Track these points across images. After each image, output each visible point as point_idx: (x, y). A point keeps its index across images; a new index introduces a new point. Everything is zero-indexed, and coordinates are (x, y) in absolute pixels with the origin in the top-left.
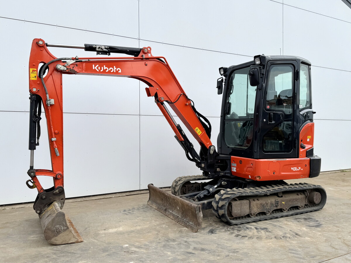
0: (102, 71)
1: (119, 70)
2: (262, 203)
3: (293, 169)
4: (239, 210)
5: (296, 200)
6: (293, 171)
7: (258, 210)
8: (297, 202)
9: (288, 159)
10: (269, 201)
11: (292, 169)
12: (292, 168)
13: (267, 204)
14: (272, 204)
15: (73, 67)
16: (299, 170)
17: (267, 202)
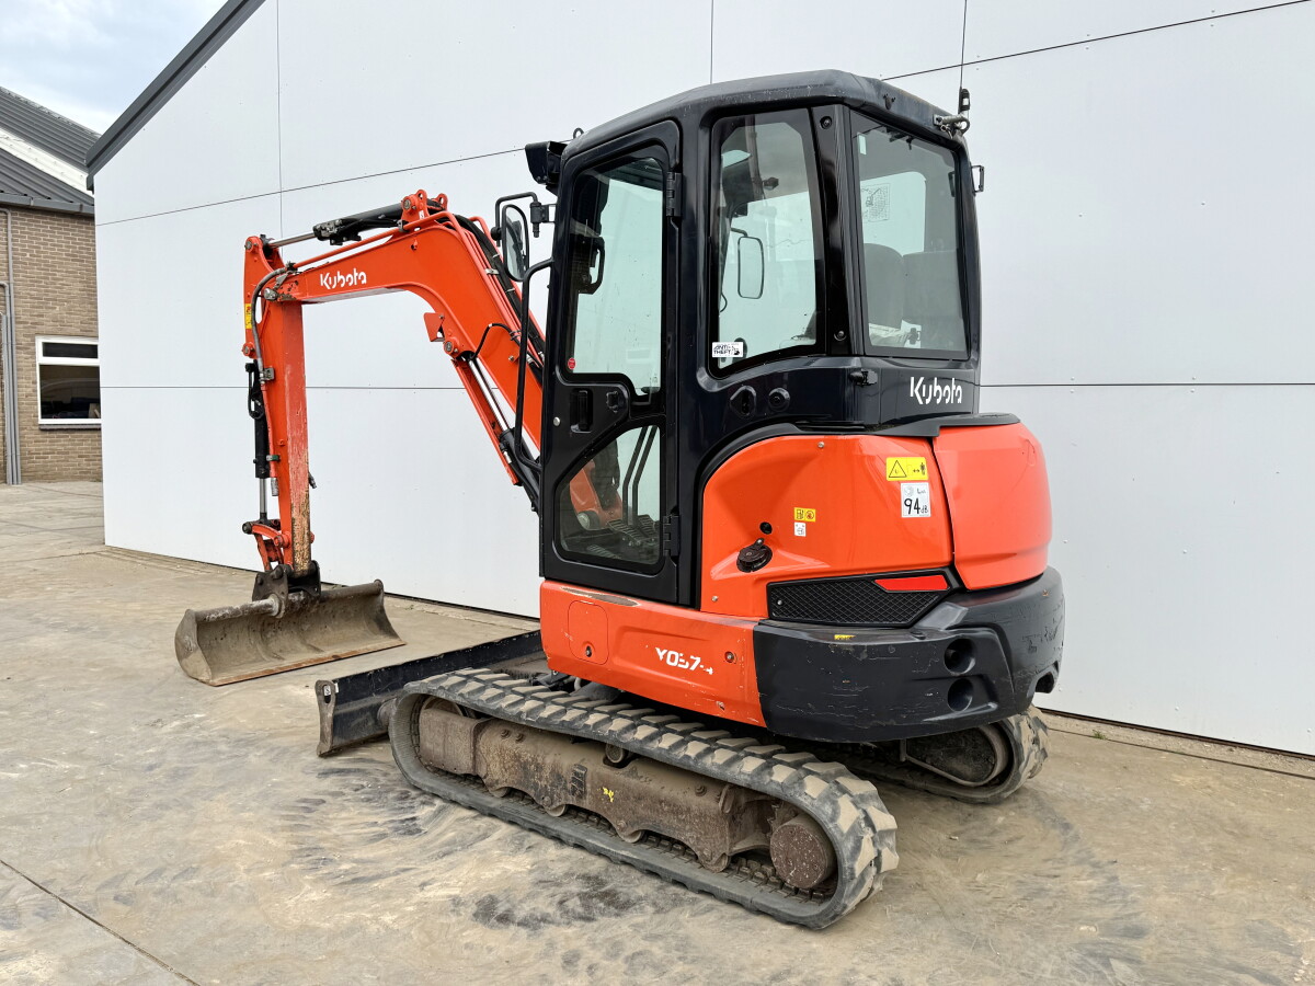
0: (334, 286)
1: (362, 277)
2: (520, 757)
3: (665, 656)
4: (438, 745)
5: (676, 810)
6: (662, 665)
7: (503, 776)
8: (679, 821)
9: (639, 604)
10: (549, 760)
11: (661, 654)
12: (658, 650)
13: (539, 768)
14: (559, 777)
15: (289, 290)
16: (693, 668)
17: (540, 760)
